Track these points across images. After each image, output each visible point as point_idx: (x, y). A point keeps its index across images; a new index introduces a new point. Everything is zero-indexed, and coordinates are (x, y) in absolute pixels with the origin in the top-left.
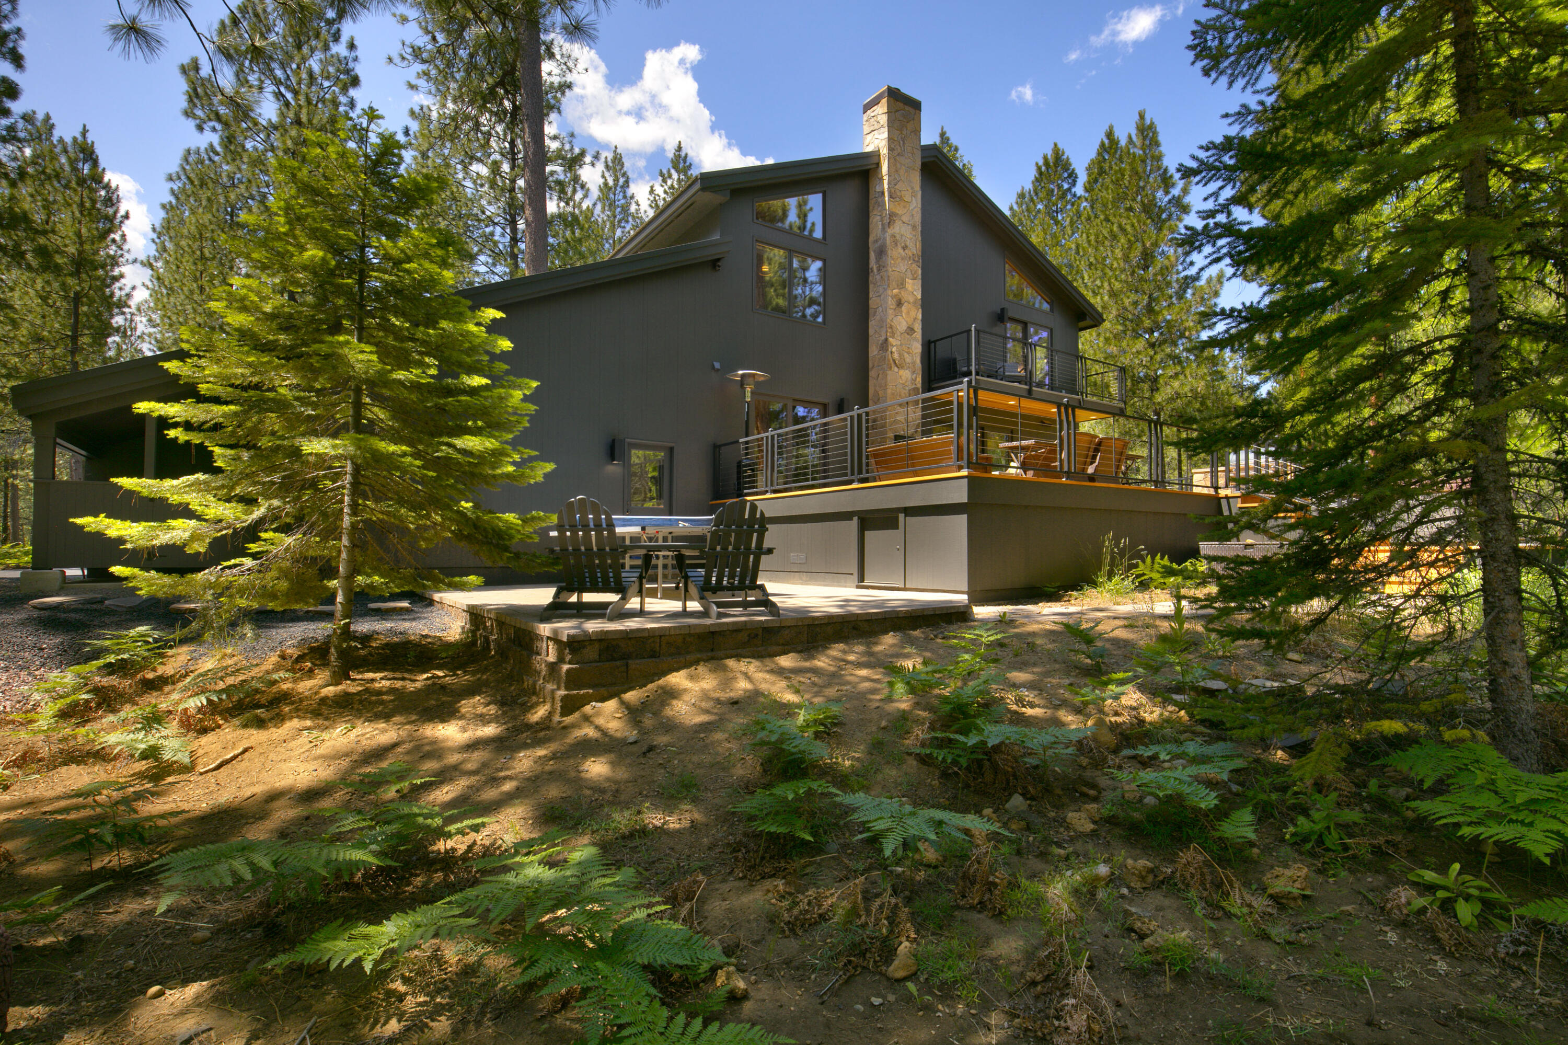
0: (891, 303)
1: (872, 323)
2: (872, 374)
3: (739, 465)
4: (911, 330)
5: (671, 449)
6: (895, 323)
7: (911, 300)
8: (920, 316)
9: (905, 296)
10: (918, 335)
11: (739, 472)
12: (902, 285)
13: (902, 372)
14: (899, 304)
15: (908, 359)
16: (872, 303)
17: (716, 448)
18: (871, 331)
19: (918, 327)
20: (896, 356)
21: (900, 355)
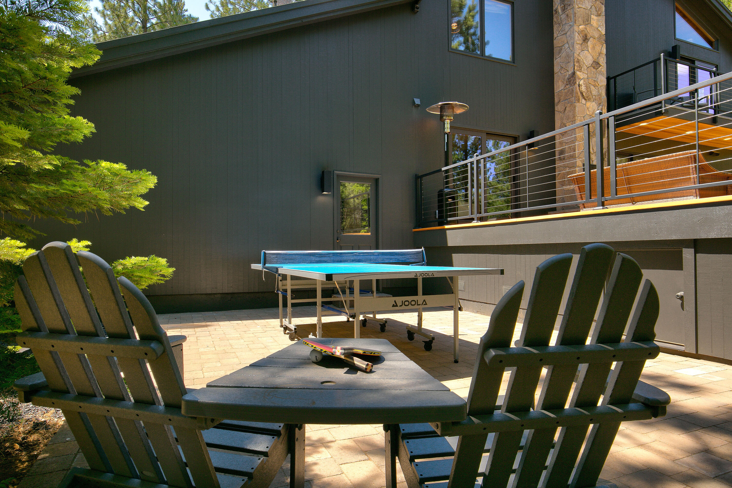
0: (578, 38)
1: (558, 62)
2: (558, 108)
3: (441, 194)
4: (596, 64)
5: (377, 180)
6: (582, 57)
7: (596, 35)
8: (604, 51)
9: (591, 32)
10: (603, 68)
11: (440, 201)
12: (587, 21)
13: (589, 104)
14: (585, 39)
15: (594, 92)
16: (557, 43)
17: (418, 178)
18: (556, 69)
19: (603, 61)
20: (583, 88)
21: (587, 88)
